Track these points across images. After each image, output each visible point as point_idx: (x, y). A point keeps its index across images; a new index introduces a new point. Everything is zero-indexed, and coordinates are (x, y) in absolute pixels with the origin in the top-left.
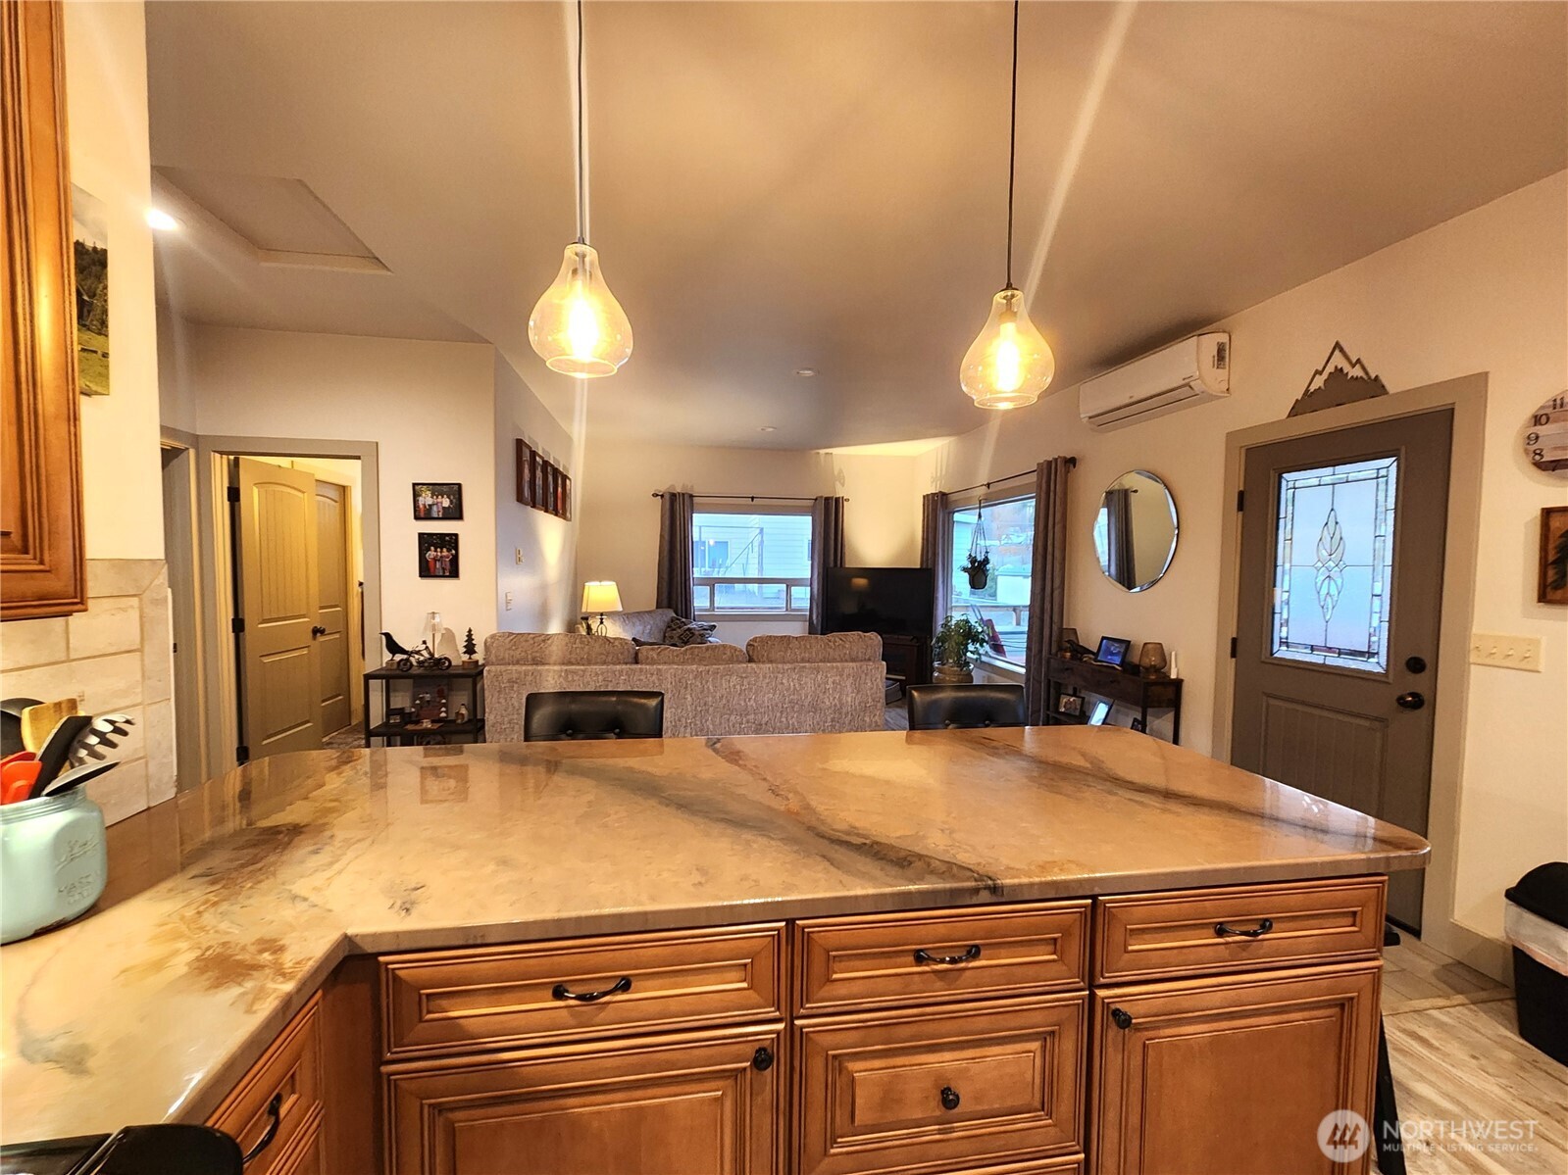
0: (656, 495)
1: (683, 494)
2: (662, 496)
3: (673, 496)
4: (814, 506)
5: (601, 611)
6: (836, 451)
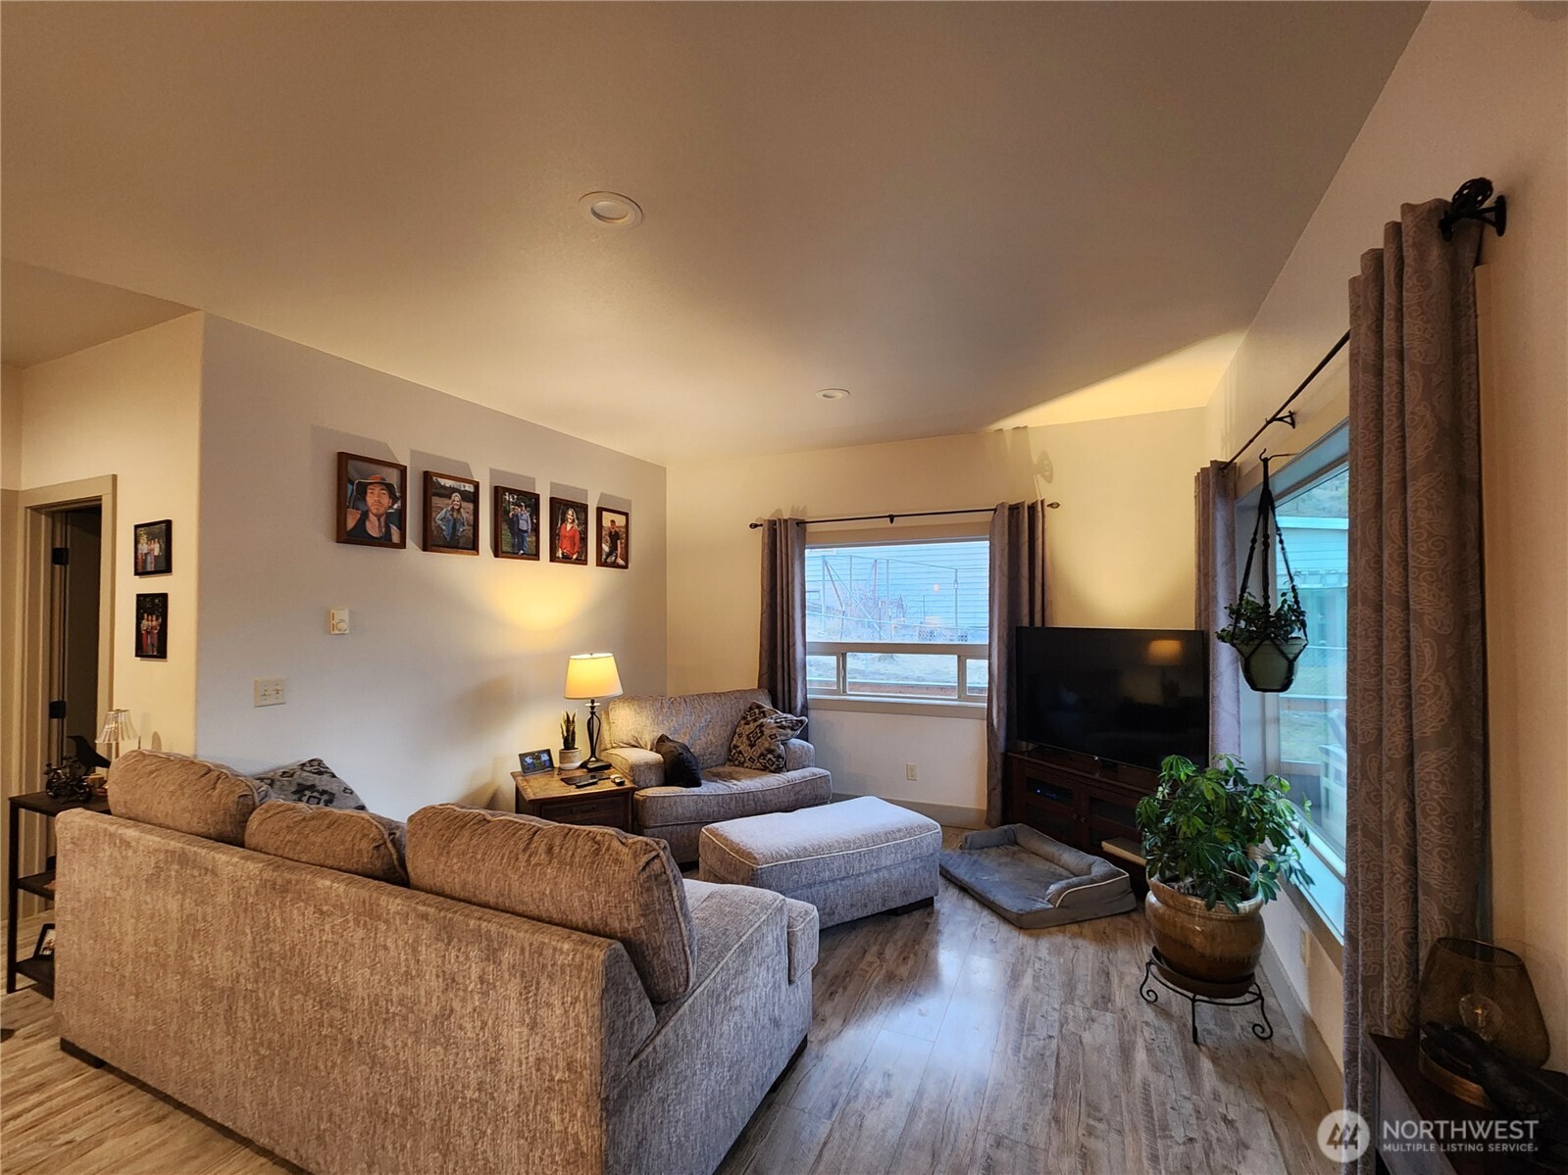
0: (754, 526)
1: (791, 521)
2: (762, 526)
3: (777, 524)
4: (993, 522)
5: (592, 696)
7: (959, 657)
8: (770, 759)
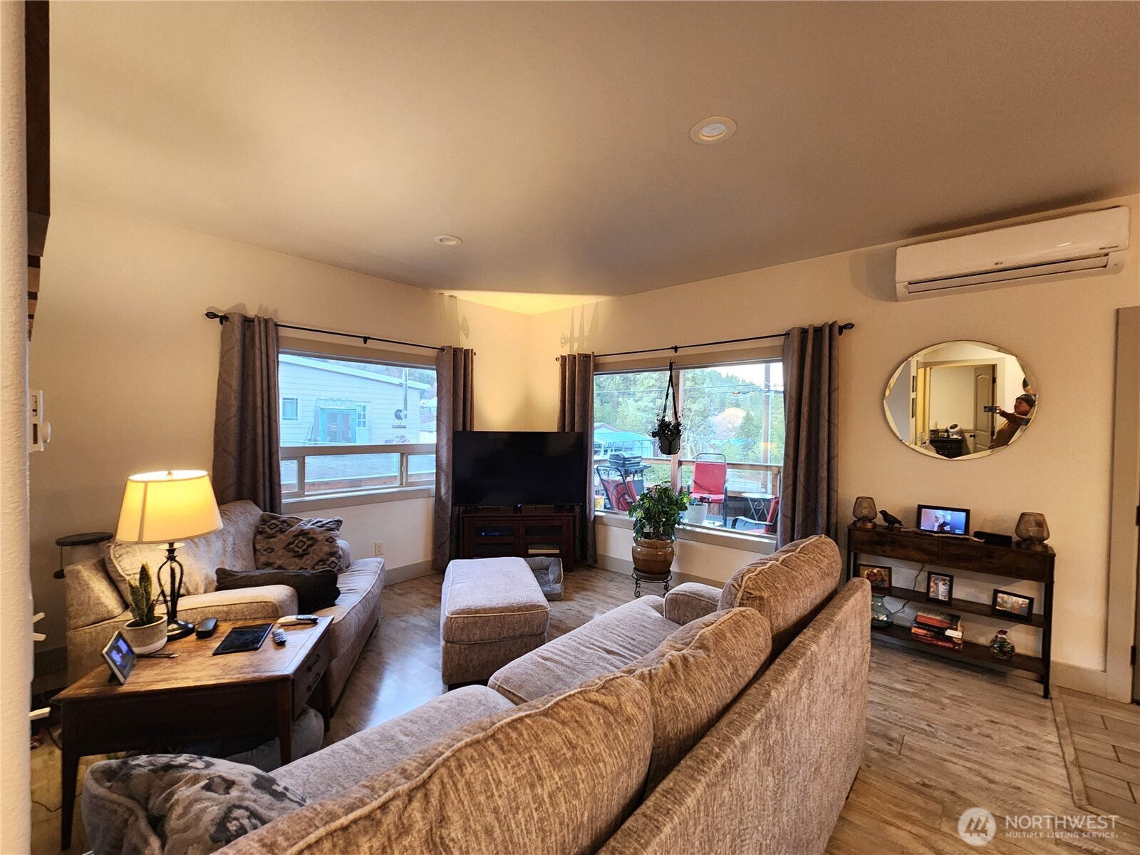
0: (211, 315)
1: (266, 321)
2: (224, 319)
3: (247, 322)
4: (439, 357)
5: (170, 537)
6: (464, 296)
7: (402, 455)
8: (333, 562)
